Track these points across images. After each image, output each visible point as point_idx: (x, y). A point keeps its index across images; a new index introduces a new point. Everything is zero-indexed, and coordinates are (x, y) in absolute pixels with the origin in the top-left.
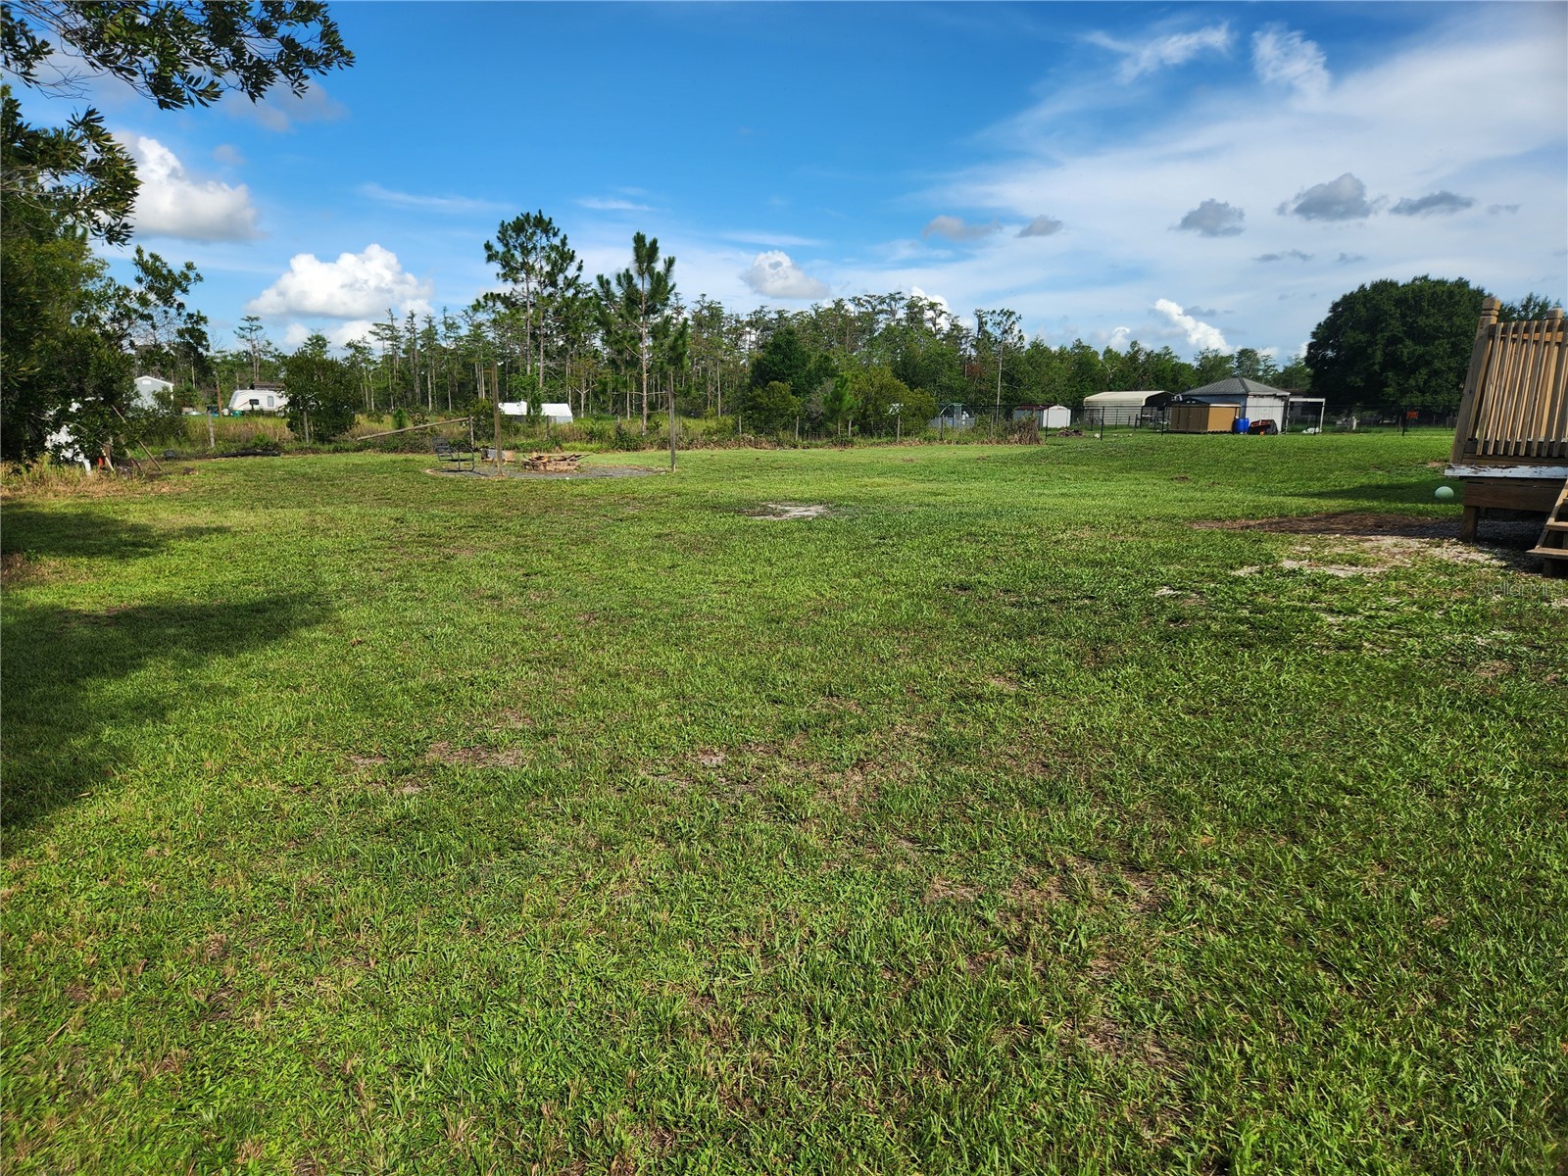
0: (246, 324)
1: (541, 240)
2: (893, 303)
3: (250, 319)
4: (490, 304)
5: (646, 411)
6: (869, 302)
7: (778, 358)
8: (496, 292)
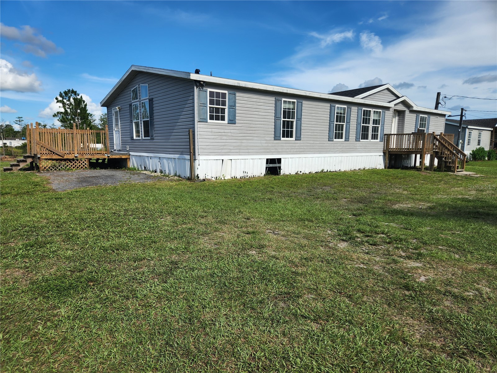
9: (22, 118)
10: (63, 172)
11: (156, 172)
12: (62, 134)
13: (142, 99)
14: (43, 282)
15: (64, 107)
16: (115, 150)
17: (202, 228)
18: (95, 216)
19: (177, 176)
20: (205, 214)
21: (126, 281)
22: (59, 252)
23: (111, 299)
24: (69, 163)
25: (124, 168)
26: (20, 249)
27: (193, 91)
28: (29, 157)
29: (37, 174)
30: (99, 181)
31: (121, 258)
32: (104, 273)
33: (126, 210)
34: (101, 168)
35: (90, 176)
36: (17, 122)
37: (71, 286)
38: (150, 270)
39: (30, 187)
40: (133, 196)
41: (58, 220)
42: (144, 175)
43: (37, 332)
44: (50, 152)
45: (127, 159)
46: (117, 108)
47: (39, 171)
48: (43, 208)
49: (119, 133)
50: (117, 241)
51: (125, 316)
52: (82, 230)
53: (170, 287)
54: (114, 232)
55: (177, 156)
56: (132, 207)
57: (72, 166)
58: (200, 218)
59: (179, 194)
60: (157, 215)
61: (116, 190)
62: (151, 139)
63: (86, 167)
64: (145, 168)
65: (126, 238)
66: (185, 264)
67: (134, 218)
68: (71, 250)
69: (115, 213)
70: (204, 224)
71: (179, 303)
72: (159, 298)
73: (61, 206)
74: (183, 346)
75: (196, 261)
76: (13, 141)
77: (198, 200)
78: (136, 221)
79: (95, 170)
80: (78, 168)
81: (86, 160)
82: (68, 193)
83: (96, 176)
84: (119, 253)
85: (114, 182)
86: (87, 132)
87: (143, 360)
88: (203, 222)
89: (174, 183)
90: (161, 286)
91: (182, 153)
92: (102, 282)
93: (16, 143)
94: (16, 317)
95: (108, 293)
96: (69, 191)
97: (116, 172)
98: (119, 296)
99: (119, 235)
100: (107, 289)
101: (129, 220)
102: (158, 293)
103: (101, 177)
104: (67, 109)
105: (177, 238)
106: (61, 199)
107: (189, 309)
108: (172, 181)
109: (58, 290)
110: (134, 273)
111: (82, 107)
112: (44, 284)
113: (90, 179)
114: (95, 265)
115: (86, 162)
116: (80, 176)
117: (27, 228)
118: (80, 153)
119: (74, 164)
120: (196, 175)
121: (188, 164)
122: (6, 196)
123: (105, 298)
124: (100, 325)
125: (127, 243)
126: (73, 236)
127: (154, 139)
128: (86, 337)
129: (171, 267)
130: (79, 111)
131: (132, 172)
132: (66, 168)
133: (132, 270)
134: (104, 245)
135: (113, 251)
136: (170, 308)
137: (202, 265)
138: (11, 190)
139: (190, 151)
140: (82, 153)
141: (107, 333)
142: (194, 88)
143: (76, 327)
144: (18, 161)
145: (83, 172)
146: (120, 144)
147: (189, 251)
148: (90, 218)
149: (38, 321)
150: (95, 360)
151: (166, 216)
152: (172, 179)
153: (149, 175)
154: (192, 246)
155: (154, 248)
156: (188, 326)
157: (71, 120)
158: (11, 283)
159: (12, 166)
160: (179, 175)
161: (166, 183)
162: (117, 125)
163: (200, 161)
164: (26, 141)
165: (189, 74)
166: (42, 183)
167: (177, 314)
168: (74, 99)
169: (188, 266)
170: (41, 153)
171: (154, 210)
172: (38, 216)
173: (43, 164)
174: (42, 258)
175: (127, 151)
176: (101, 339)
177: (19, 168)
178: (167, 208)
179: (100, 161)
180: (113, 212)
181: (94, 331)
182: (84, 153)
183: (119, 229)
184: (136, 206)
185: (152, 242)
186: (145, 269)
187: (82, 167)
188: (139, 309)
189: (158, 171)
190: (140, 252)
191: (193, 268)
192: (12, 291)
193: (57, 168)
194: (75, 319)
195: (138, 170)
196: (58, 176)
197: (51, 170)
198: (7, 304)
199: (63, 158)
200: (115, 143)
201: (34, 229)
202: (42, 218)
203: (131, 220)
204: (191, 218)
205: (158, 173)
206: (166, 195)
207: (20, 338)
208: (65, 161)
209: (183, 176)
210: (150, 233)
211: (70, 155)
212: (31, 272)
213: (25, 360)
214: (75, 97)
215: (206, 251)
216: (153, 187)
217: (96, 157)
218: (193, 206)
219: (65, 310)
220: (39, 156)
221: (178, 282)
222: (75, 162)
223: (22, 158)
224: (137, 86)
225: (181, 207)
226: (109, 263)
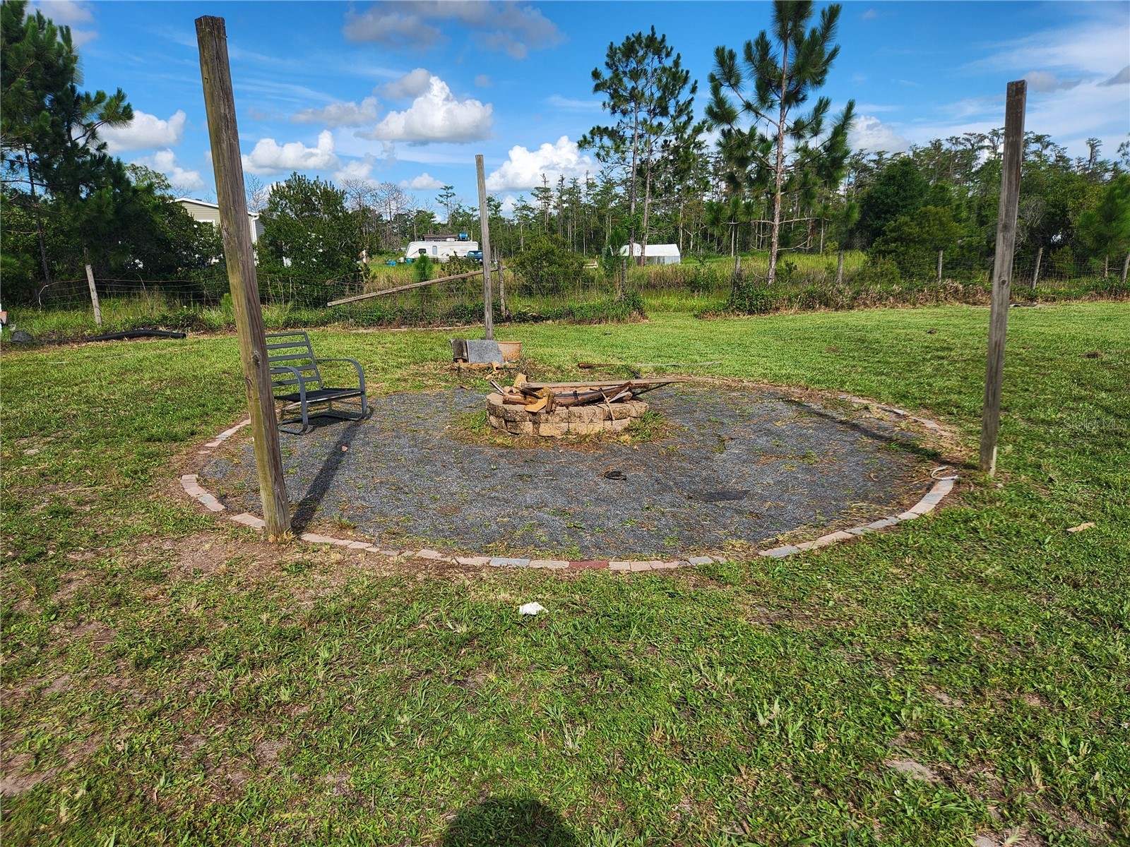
0: (444, 192)
1: (652, 63)
2: (995, 138)
3: (447, 188)
4: (597, 139)
5: (776, 248)
6: (968, 140)
7: (891, 190)
8: (603, 126)
36: (441, 200)
76: (440, 244)
93: (447, 249)
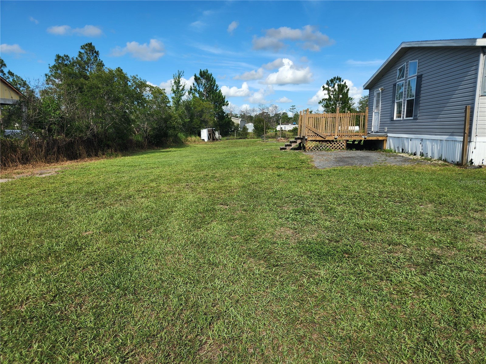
0: (292, 108)
9: (294, 106)
10: (324, 152)
11: (415, 155)
12: (326, 118)
13: (408, 77)
14: (307, 243)
15: (329, 94)
16: (372, 132)
17: (476, 224)
18: (350, 194)
19: (442, 160)
20: (480, 208)
21: (380, 262)
22: (319, 221)
23: (365, 274)
24: (329, 144)
25: (379, 150)
26: (291, 213)
27: (478, 60)
28: (299, 138)
29: (304, 153)
30: (355, 162)
31: (375, 238)
32: (358, 249)
33: (381, 192)
34: (357, 149)
35: (347, 156)
36: (291, 110)
37: (328, 253)
38: (406, 257)
39: (298, 163)
40: (388, 178)
41: (319, 193)
42: (401, 157)
43: (302, 284)
44: (315, 135)
45: (383, 140)
46: (380, 89)
47: (305, 151)
48: (307, 182)
49: (379, 115)
50: (371, 221)
51: (379, 295)
52: (339, 205)
53: (430, 282)
54: (368, 212)
55: (444, 137)
56: (388, 189)
57: (331, 147)
58: (472, 211)
59: (444, 180)
60: (415, 200)
61: (370, 171)
62: (413, 119)
63: (343, 148)
64: (403, 150)
65: (381, 220)
66: (450, 261)
67: (389, 201)
68: (329, 221)
69: (369, 194)
70: (478, 220)
71: (442, 302)
72: (417, 290)
73: (322, 182)
74: (445, 349)
75: (465, 261)
76: (287, 126)
77: (471, 190)
78: (391, 204)
79: (351, 151)
80: (336, 148)
81: (344, 141)
82: (327, 171)
83: (352, 157)
84: (372, 233)
85: (368, 163)
86: (348, 115)
87: (397, 346)
88: (477, 217)
89: (438, 168)
90: (419, 277)
91: (452, 134)
92: (356, 256)
93: (289, 127)
94: (287, 266)
95: (362, 268)
96: (328, 169)
97: (372, 154)
98: (373, 275)
99: (373, 215)
100: (361, 265)
101: (384, 202)
102: (415, 283)
103: (356, 158)
104: (331, 95)
105: (440, 230)
106: (322, 175)
107: (455, 313)
108: (435, 165)
109: (319, 254)
110: (389, 257)
111: (344, 92)
112: (307, 245)
113: (346, 159)
114: (350, 239)
115: (343, 144)
116: (338, 156)
117: (296, 197)
118: (340, 135)
119: (333, 145)
120: (469, 159)
121: (459, 146)
122: (281, 170)
123: (359, 272)
124: (354, 295)
125: (381, 225)
126: (331, 209)
127: (417, 119)
128: (341, 302)
129: (432, 260)
130: (341, 96)
131: (388, 154)
132: (326, 148)
133: (386, 253)
134: (358, 222)
135: (367, 230)
136: (430, 304)
137: (475, 267)
138: (285, 165)
139: (465, 131)
140: (341, 135)
141: (361, 306)
142: (479, 56)
143: (333, 290)
144: (291, 142)
145: (341, 153)
146: (378, 125)
147: (455, 247)
148: (346, 196)
149: (303, 275)
150: (349, 326)
151: (427, 204)
152: (435, 163)
153: (407, 158)
154: (460, 243)
155: (411, 235)
156: (453, 330)
157: (333, 105)
158: (284, 238)
159: (286, 146)
160: (445, 159)
161: (426, 167)
162: (377, 106)
163: (477, 143)
164: (297, 126)
165: (475, 40)
166: (307, 161)
167: (439, 313)
168: (338, 85)
169: (454, 264)
170: (308, 136)
171: (412, 195)
172: (304, 188)
173: (309, 145)
174: (307, 223)
175: (385, 132)
176: (355, 309)
177: (291, 147)
178: (428, 194)
179: (356, 143)
180: (368, 192)
181: (349, 299)
182: (343, 135)
183: (373, 209)
184: (392, 189)
185: (409, 229)
186: (401, 256)
187: (339, 148)
188: (393, 294)
189: (418, 153)
190: (395, 236)
191: (461, 267)
192: (285, 245)
193: (319, 148)
194: (333, 283)
195: (395, 152)
196: (319, 155)
197: (314, 150)
198: (281, 254)
199: (324, 140)
200: (373, 125)
201: (301, 198)
202: (306, 190)
203: (386, 202)
204: (459, 209)
205: (418, 156)
206: (427, 180)
207: (290, 284)
208: (326, 142)
209: (450, 161)
210: (407, 219)
211: (331, 137)
212: (298, 233)
213: (294, 303)
214: (339, 83)
215: (480, 253)
216: (412, 170)
217: (354, 138)
218: (463, 196)
219: (324, 273)
220: (306, 138)
221: (440, 279)
222: (335, 144)
223: (293, 140)
224: (405, 63)
225: (447, 196)
226: (362, 240)
